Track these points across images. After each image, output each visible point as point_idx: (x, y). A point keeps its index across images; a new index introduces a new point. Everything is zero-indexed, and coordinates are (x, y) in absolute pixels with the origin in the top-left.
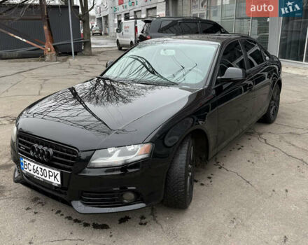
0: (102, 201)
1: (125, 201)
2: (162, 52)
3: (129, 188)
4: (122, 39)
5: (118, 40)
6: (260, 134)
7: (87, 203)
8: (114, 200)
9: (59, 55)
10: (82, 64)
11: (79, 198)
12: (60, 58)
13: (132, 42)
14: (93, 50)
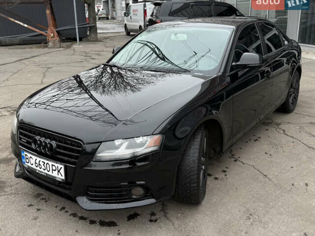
0: (109, 196)
1: (134, 197)
2: (173, 37)
3: (138, 183)
4: (130, 23)
5: (126, 24)
6: (278, 124)
7: (93, 199)
8: (121, 196)
9: (63, 41)
10: (87, 50)
11: (85, 194)
12: (65, 44)
13: (140, 26)
14: (99, 36)
